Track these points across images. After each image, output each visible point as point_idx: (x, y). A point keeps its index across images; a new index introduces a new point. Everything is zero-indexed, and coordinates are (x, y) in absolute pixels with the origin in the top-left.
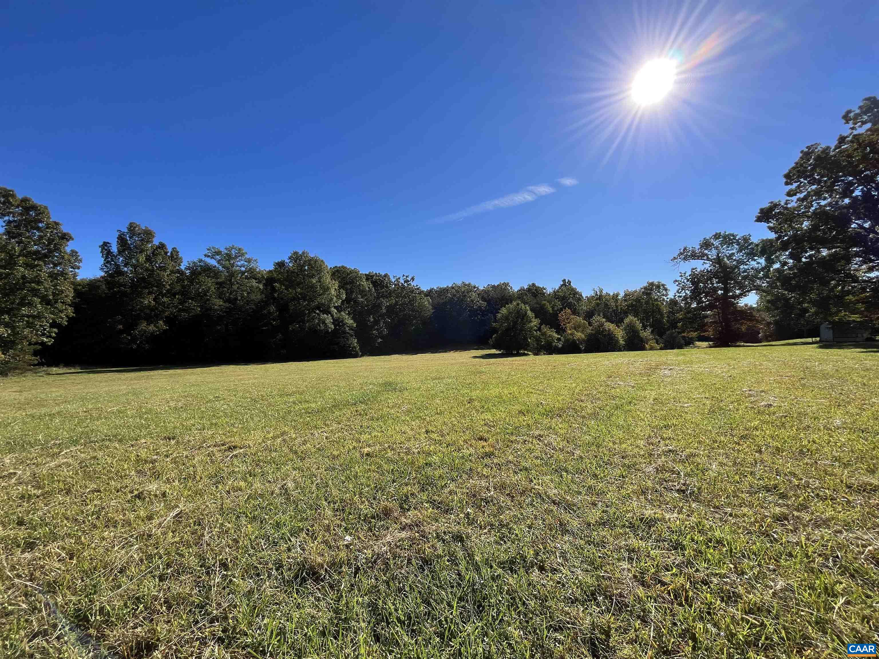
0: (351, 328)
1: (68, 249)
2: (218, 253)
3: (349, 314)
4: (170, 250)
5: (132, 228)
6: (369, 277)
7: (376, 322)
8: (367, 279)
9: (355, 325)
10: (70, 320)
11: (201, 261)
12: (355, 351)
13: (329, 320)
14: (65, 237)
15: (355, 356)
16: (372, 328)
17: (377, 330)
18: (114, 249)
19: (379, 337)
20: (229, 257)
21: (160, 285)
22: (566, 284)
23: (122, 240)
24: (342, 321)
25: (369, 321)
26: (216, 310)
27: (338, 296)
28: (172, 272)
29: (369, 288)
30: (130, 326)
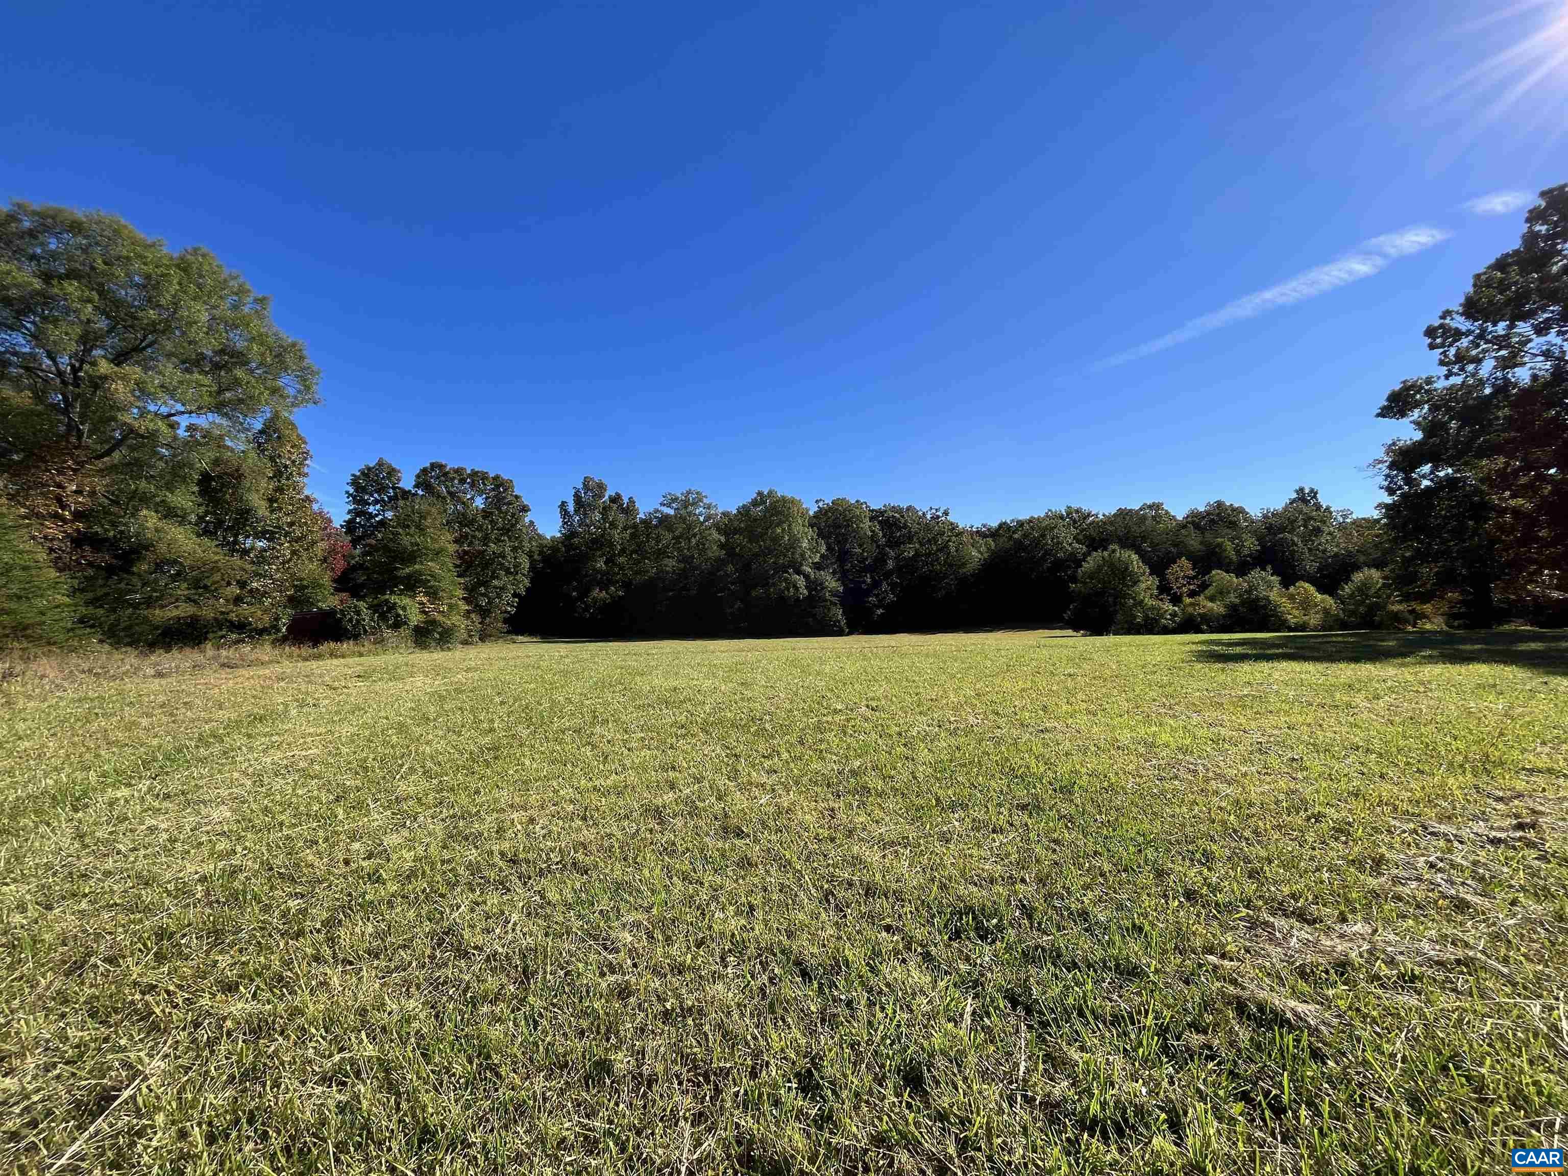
0: (834, 593)
1: (527, 520)
2: (675, 500)
3: (834, 573)
4: (626, 501)
5: (586, 481)
6: (876, 516)
7: (876, 584)
8: (872, 519)
9: (841, 589)
10: (528, 590)
11: (657, 511)
12: (840, 627)
13: (801, 581)
14: (525, 509)
15: (840, 633)
16: (868, 593)
17: (877, 596)
18: (571, 508)
19: (878, 607)
20: (686, 504)
21: (611, 545)
22: (1305, 498)
23: (577, 497)
24: (821, 584)
25: (864, 582)
26: (668, 572)
27: (814, 550)
28: (625, 528)
29: (873, 531)
30: (585, 592)
